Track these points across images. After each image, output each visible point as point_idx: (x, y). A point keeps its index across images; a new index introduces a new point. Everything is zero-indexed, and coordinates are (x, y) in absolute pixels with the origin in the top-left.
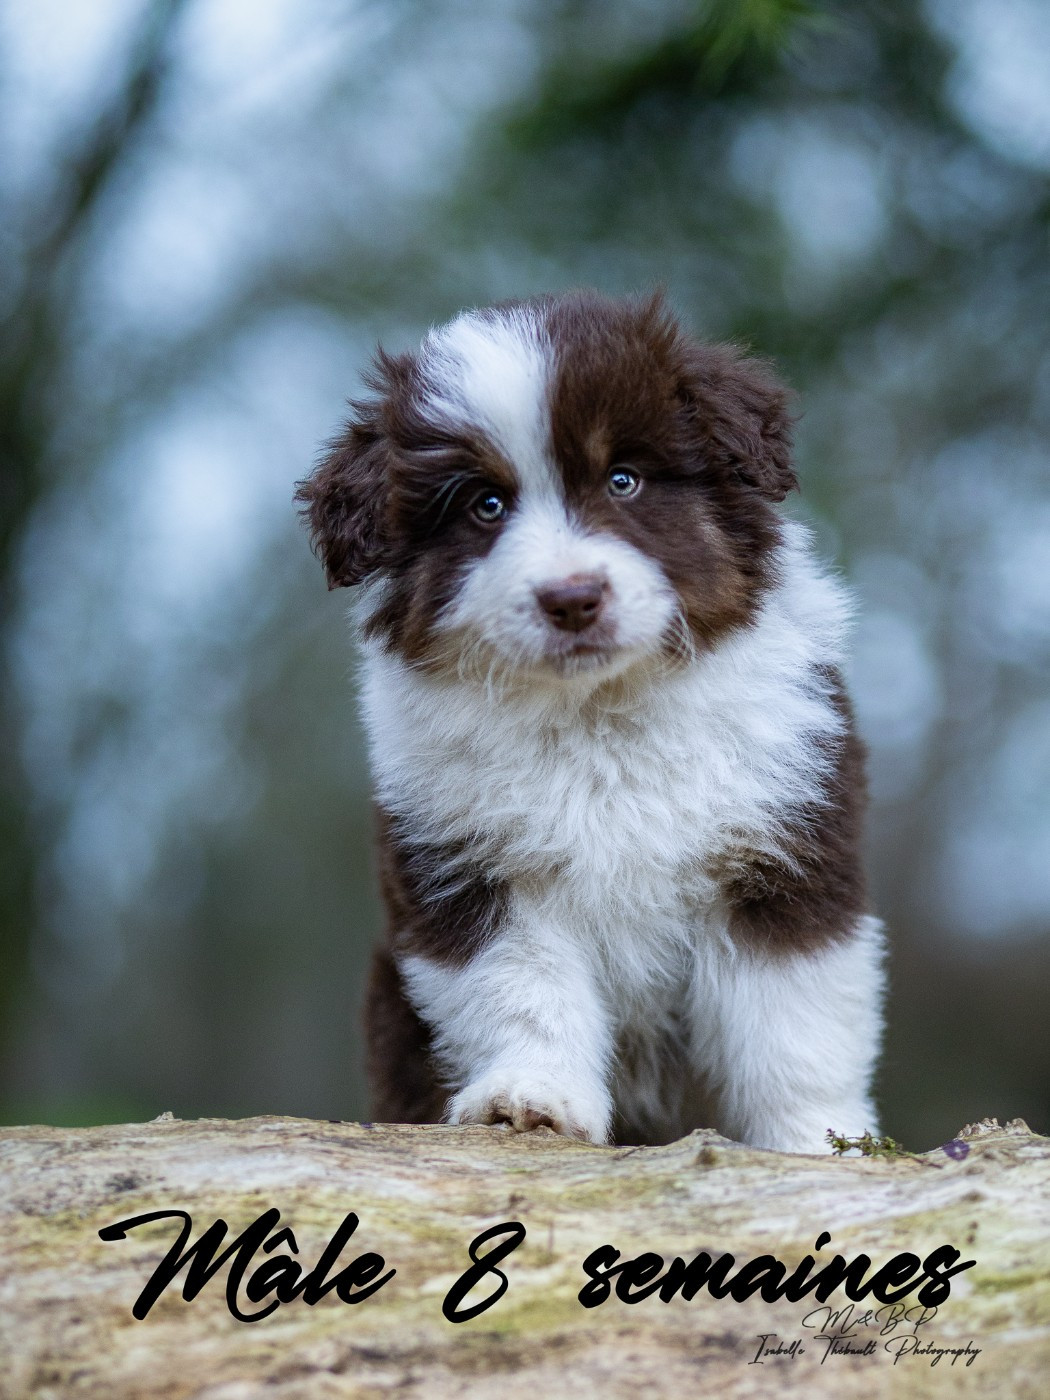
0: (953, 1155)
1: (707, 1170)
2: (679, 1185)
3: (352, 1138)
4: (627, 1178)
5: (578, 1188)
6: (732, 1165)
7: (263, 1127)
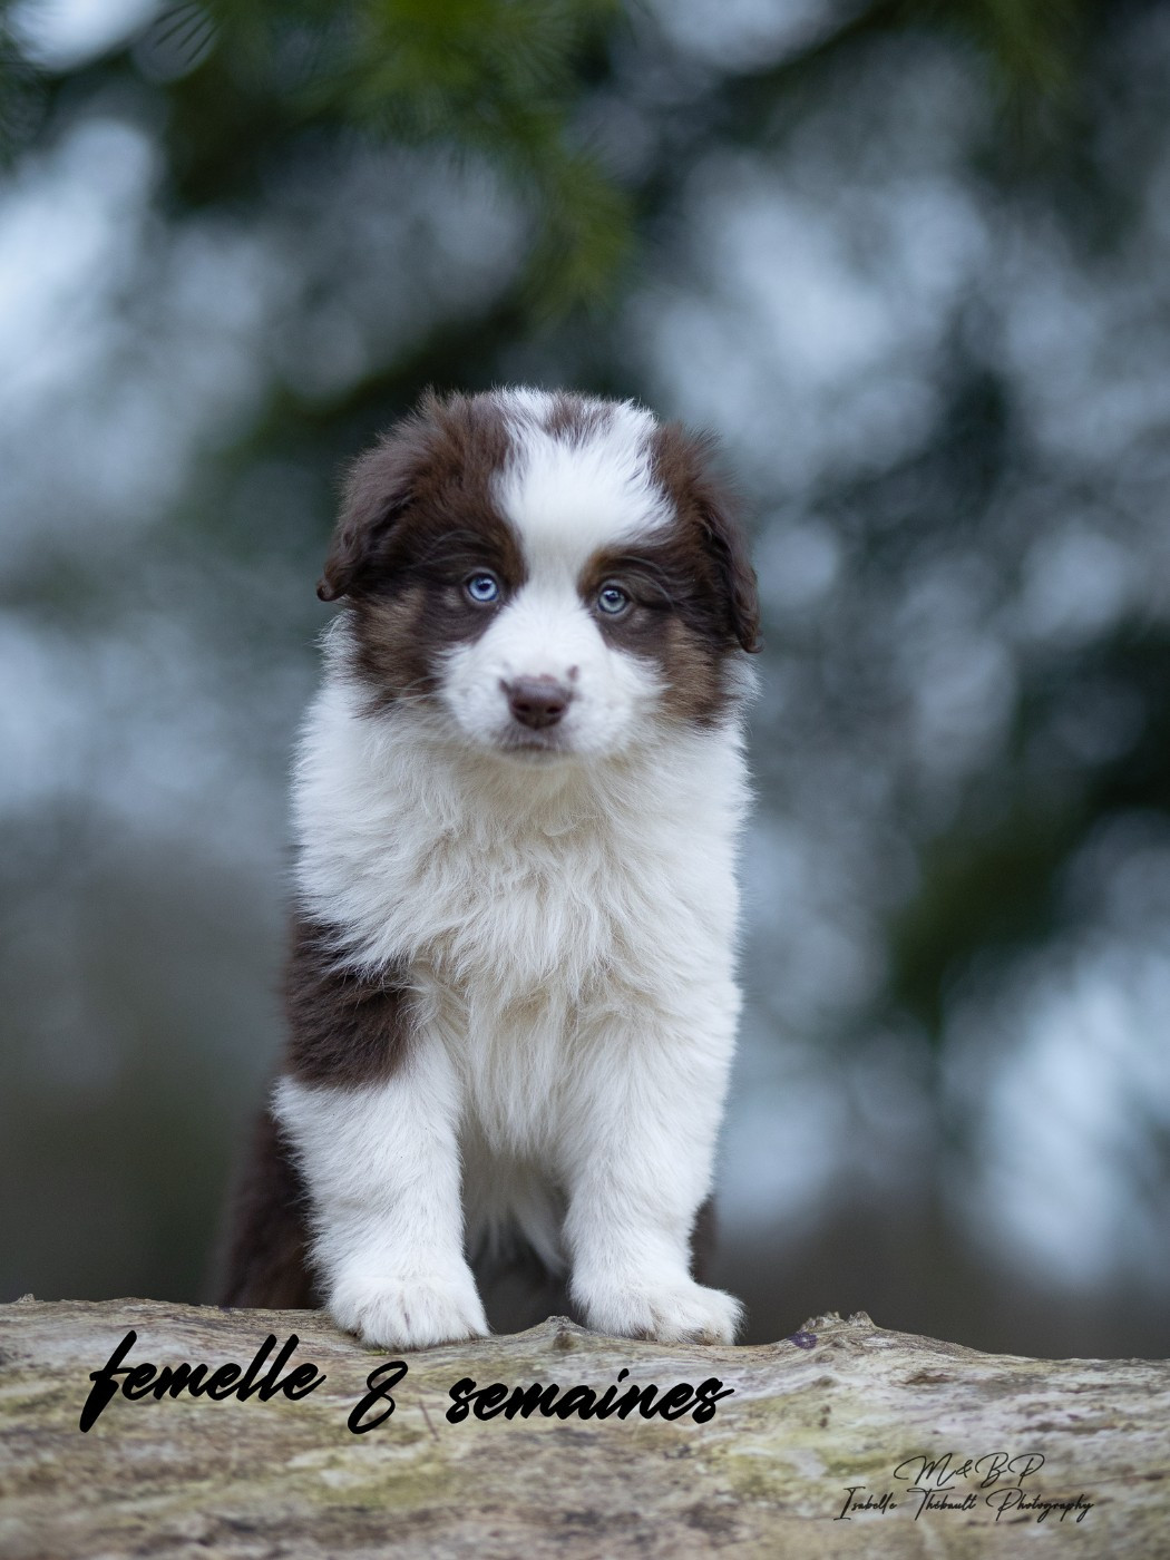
0: (801, 1345)
1: (564, 1355)
2: (537, 1368)
3: (214, 1320)
4: (486, 1361)
5: (438, 1370)
6: (588, 1350)
7: (126, 1308)
